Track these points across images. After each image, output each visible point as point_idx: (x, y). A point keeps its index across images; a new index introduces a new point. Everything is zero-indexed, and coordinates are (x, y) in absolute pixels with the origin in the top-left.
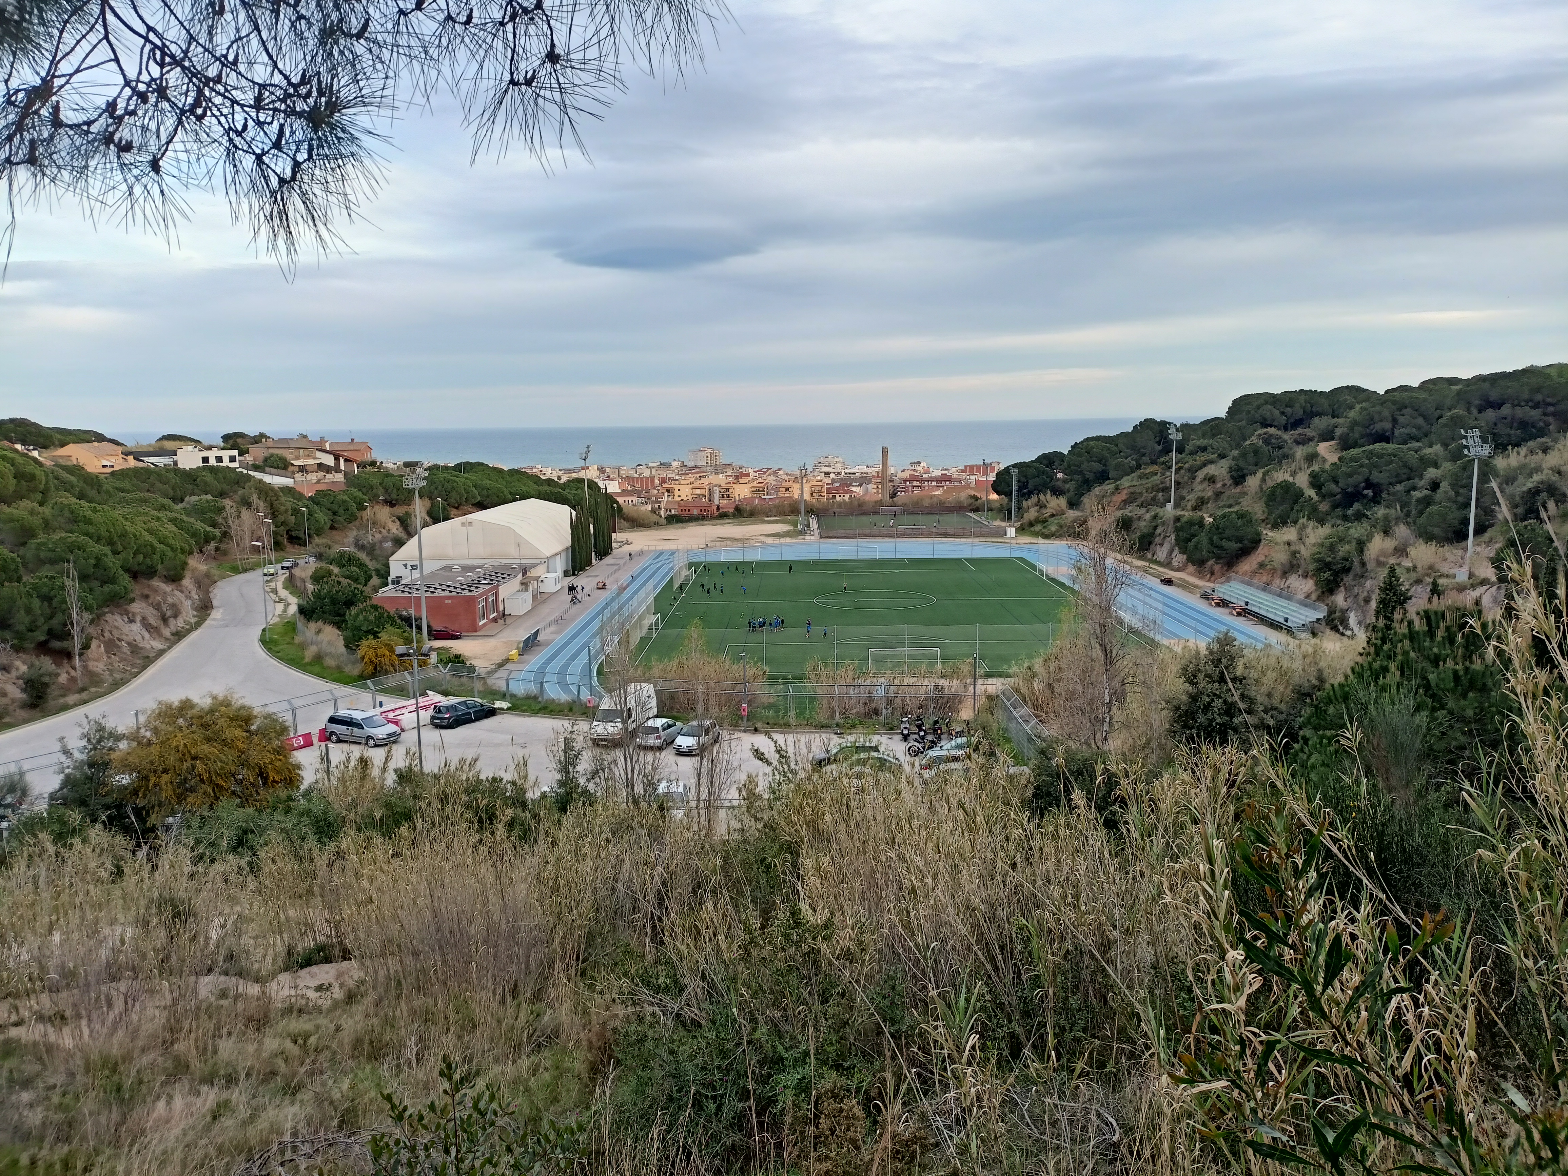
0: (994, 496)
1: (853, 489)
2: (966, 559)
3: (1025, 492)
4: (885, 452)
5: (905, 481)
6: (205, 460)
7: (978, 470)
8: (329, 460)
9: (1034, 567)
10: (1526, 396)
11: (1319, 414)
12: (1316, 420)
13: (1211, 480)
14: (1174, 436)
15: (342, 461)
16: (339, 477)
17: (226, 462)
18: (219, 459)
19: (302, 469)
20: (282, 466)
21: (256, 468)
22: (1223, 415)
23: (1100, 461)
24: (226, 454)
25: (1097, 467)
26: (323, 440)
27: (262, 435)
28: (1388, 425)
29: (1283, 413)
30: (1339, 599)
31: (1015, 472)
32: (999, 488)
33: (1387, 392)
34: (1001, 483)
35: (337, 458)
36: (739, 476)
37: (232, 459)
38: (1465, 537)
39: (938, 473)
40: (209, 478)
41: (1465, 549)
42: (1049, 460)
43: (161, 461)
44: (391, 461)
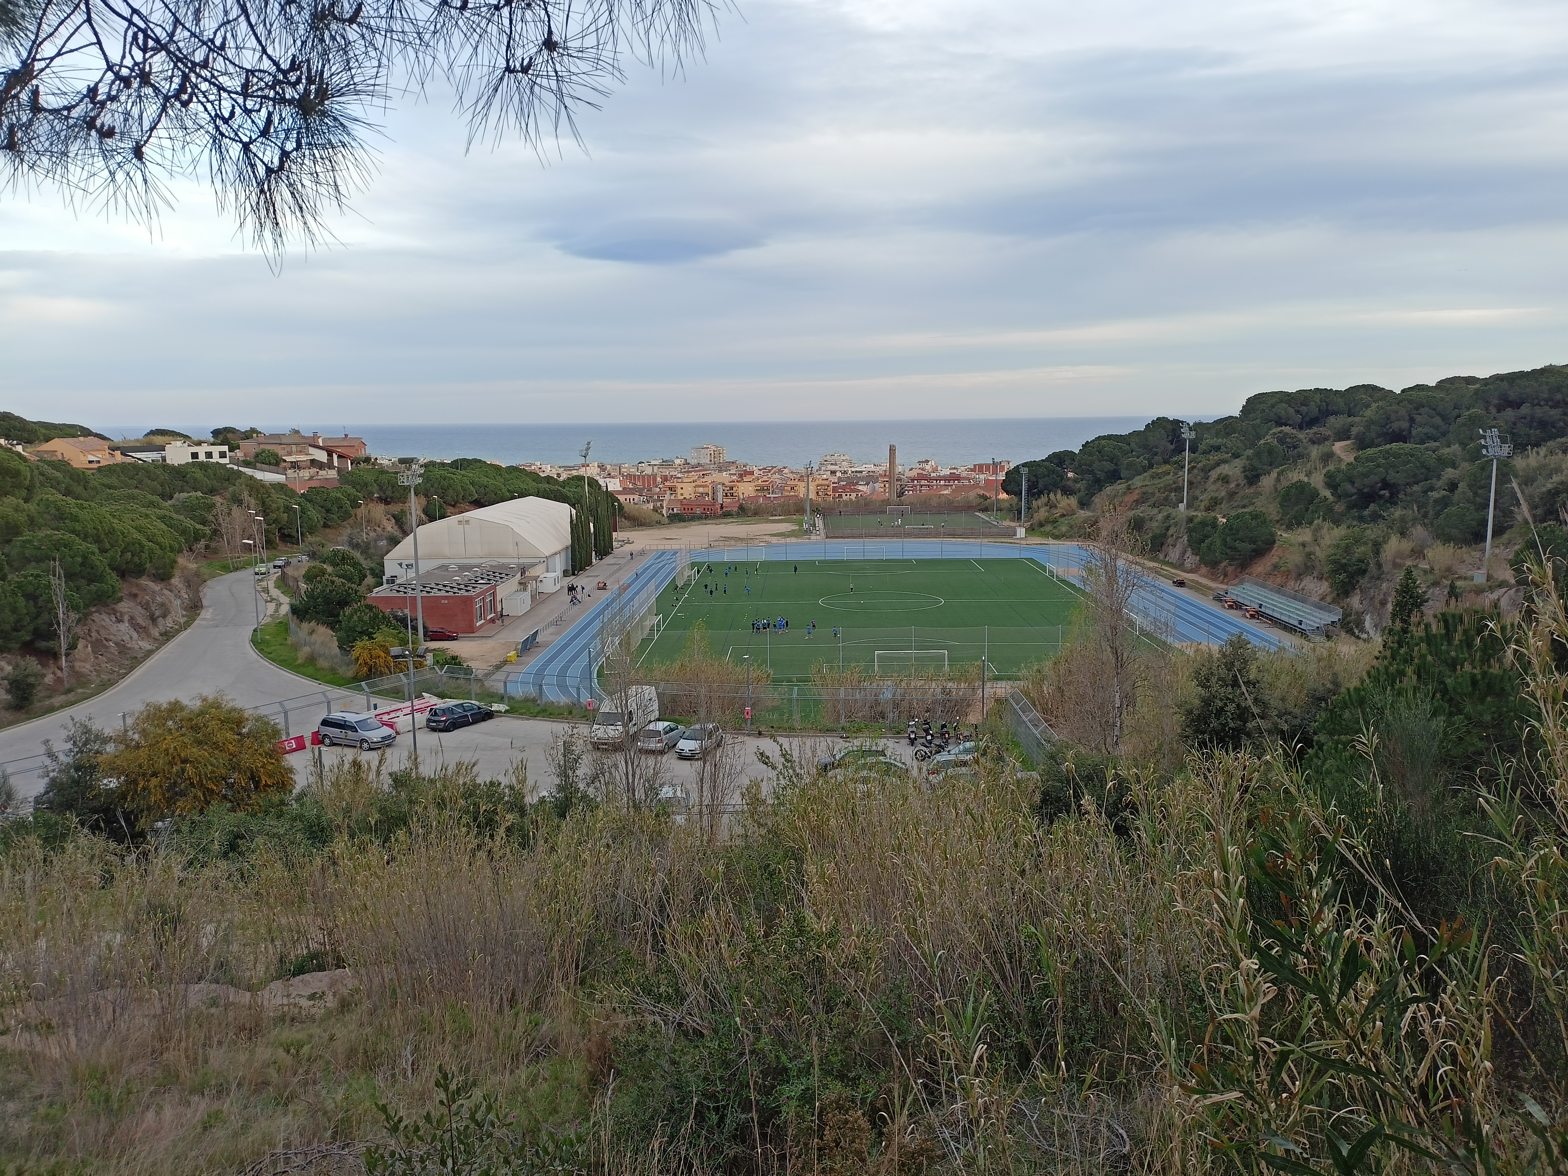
0: (1003, 496)
1: (860, 488)
2: (976, 560)
3: (1035, 491)
4: (892, 450)
5: (913, 480)
6: (195, 455)
7: (988, 469)
8: (322, 456)
9: (1044, 568)
10: (1545, 396)
11: (1335, 413)
12: (1332, 419)
13: (1225, 479)
14: (1187, 435)
15: (335, 457)
16: (333, 474)
17: (216, 458)
18: (209, 455)
19: (295, 465)
20: (274, 462)
21: (247, 464)
22: (1237, 413)
23: (1111, 460)
24: (216, 450)
25: (1108, 466)
26: (315, 436)
27: (253, 430)
28: (1405, 425)
29: (1298, 412)
30: (1355, 601)
31: (1024, 471)
32: (1009, 488)
33: (1403, 391)
34: (1011, 484)
35: (330, 455)
36: (744, 474)
37: (223, 455)
38: (1484, 538)
39: (947, 472)
40: (199, 475)
41: (1483, 551)
42: (1060, 459)
43: (148, 456)
44: (386, 457)
